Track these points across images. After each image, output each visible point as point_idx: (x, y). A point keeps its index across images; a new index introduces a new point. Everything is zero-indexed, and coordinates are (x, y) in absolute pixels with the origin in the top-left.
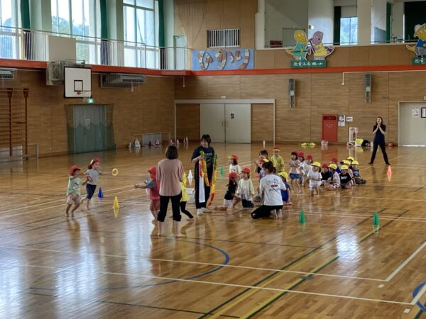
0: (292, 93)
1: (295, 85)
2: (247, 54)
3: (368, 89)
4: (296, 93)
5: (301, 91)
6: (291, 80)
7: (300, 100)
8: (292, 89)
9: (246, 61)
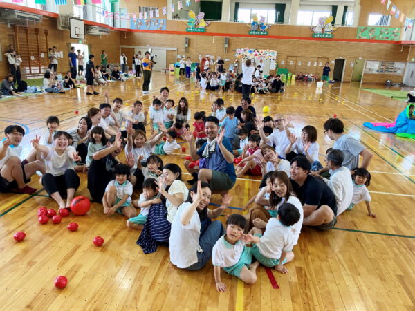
0: (187, 45)
1: (188, 41)
2: (162, 22)
3: (226, 46)
4: (189, 46)
5: (191, 44)
6: (186, 38)
7: (190, 50)
8: (186, 43)
9: (161, 26)
